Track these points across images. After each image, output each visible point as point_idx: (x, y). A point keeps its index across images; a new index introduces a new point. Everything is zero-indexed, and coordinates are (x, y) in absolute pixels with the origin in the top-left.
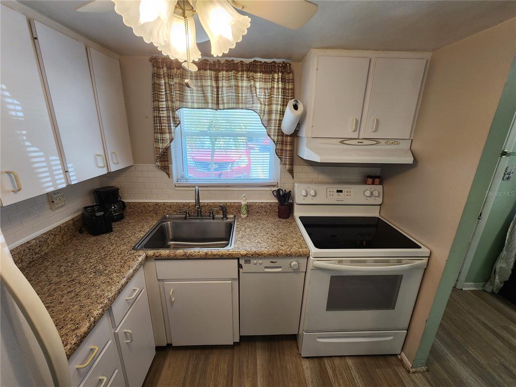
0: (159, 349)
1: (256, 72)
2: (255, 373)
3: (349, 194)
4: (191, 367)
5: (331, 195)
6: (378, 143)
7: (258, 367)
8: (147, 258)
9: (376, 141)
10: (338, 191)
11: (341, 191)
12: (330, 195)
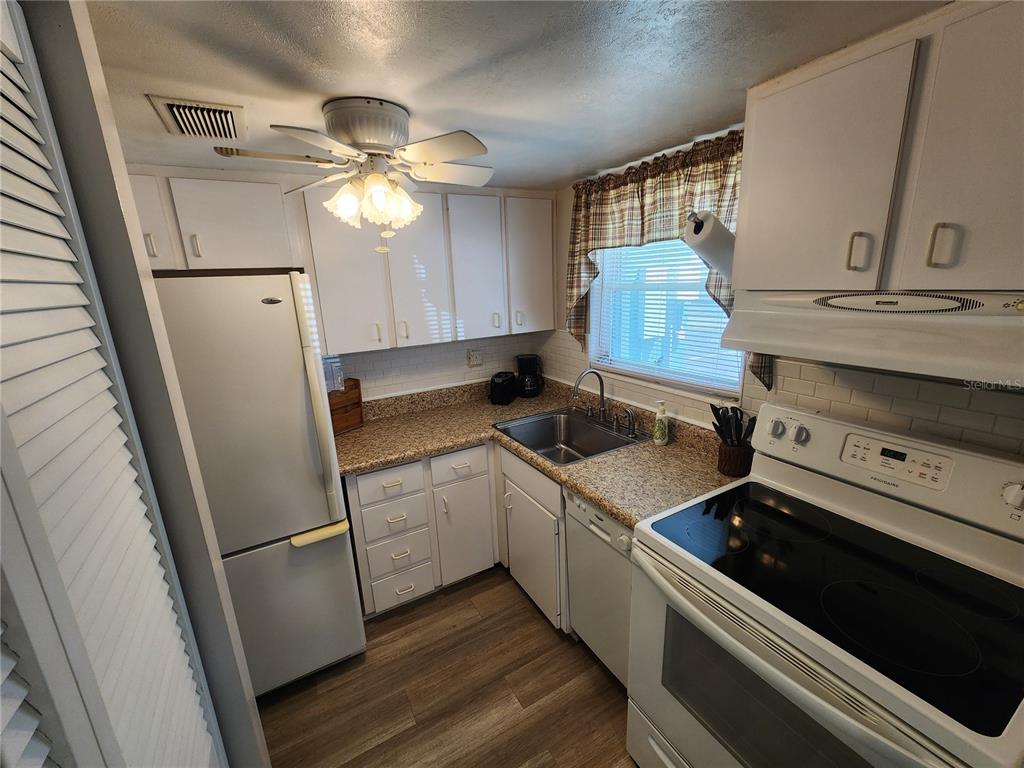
0: (499, 566)
1: (696, 164)
2: (550, 689)
3: (930, 472)
4: (508, 611)
5: (859, 456)
6: (965, 305)
7: (562, 688)
8: (492, 439)
9: (957, 299)
10: (885, 452)
11: (901, 457)
12: (854, 456)
